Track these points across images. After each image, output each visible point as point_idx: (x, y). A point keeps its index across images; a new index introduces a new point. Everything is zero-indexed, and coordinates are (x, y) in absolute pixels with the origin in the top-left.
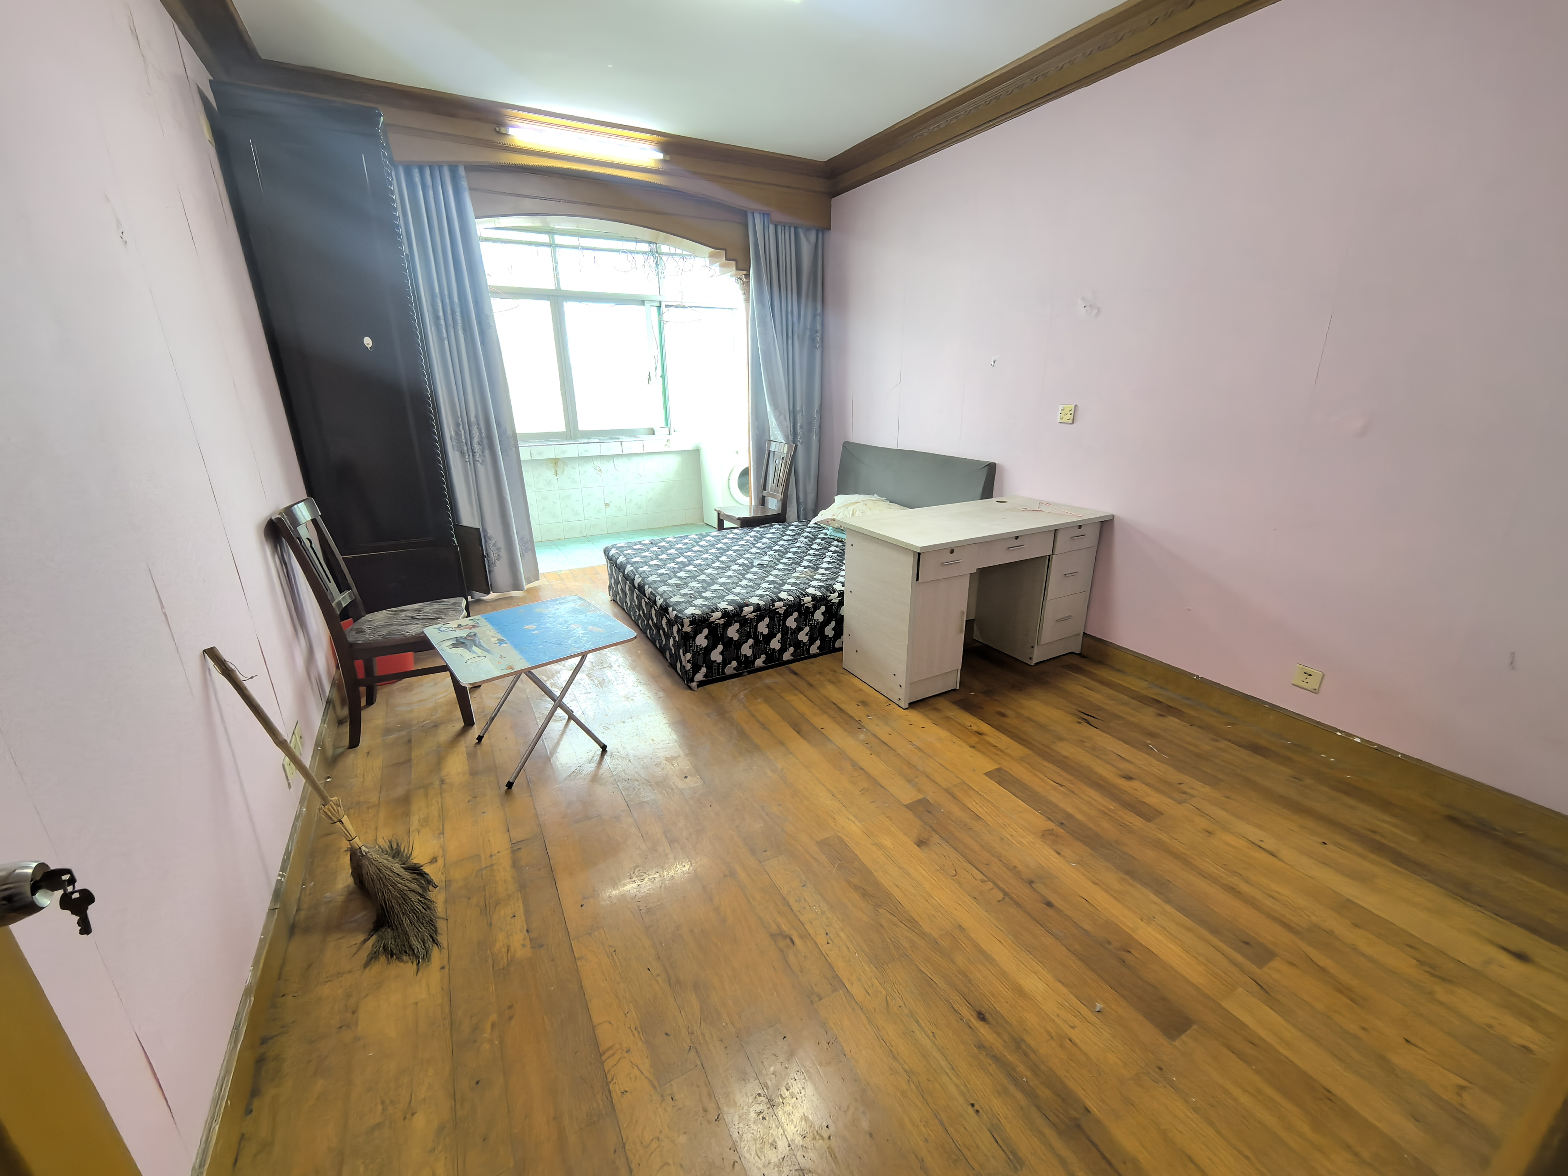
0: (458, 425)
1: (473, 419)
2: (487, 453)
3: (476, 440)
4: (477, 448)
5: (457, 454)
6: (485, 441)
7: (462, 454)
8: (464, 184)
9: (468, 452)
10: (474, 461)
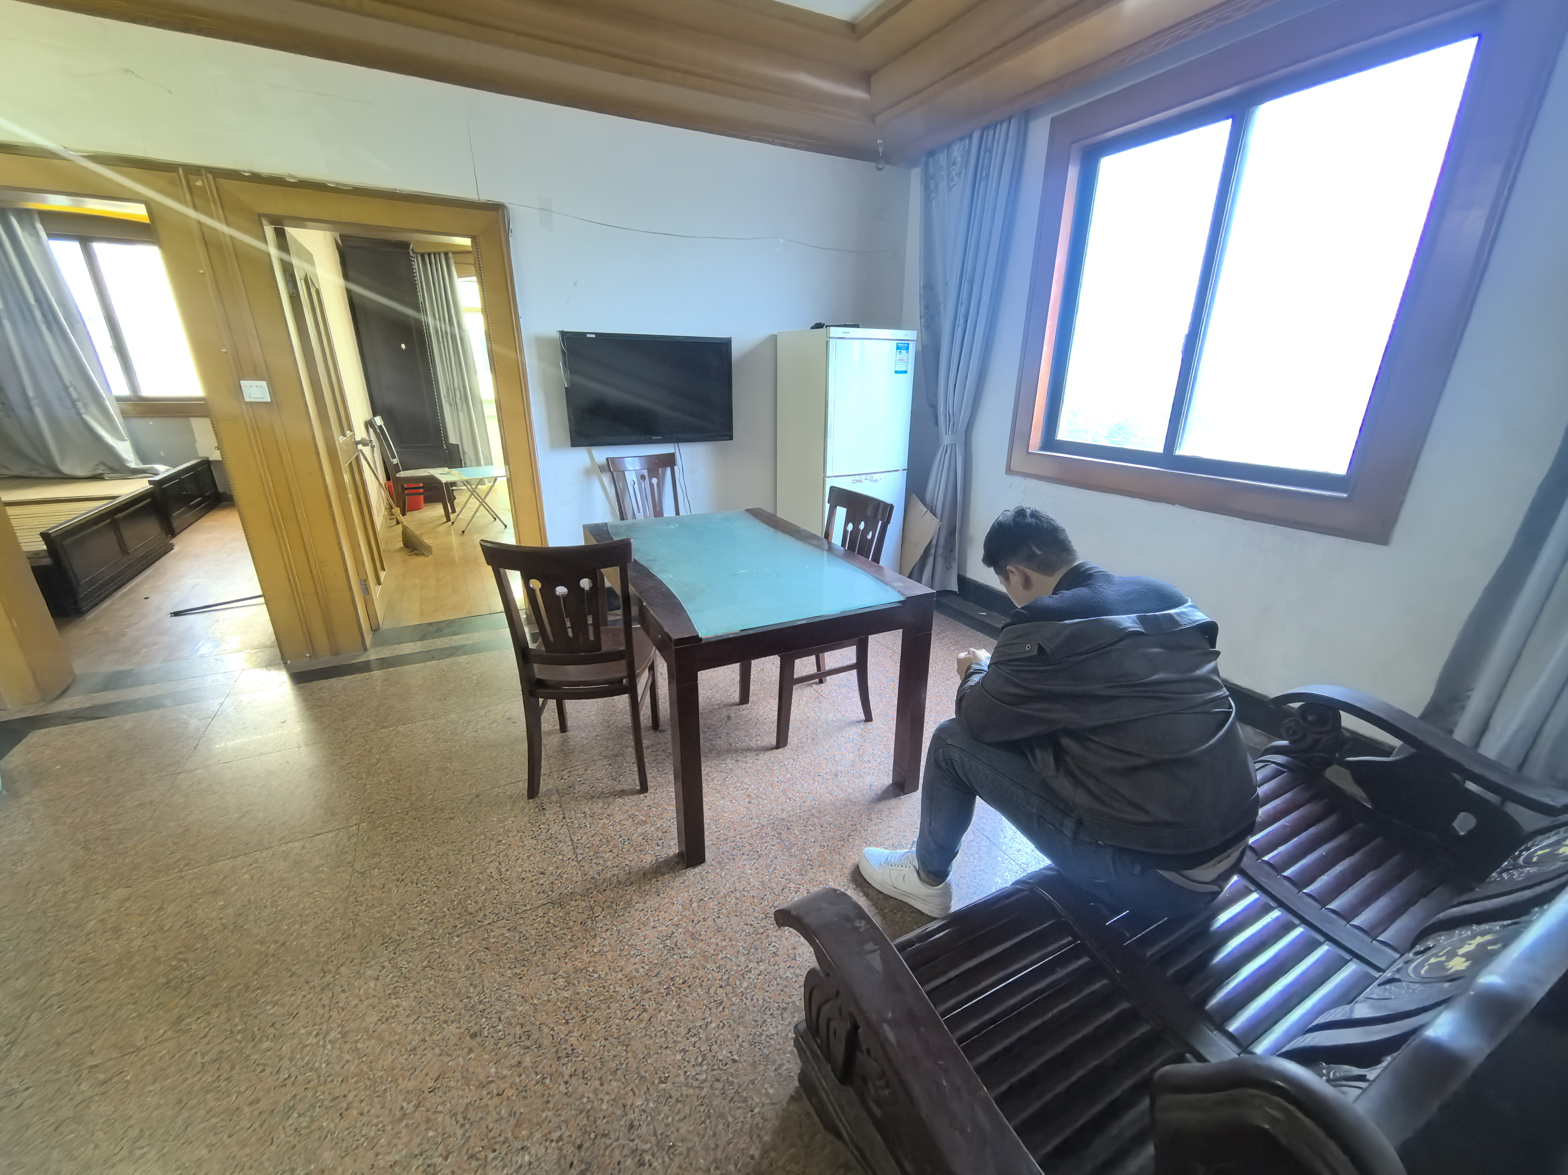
0: (448, 389)
1: (456, 386)
2: (464, 405)
3: (458, 398)
4: (458, 401)
5: (448, 405)
6: (463, 399)
7: (450, 405)
8: (452, 261)
9: (454, 405)
10: (457, 409)
